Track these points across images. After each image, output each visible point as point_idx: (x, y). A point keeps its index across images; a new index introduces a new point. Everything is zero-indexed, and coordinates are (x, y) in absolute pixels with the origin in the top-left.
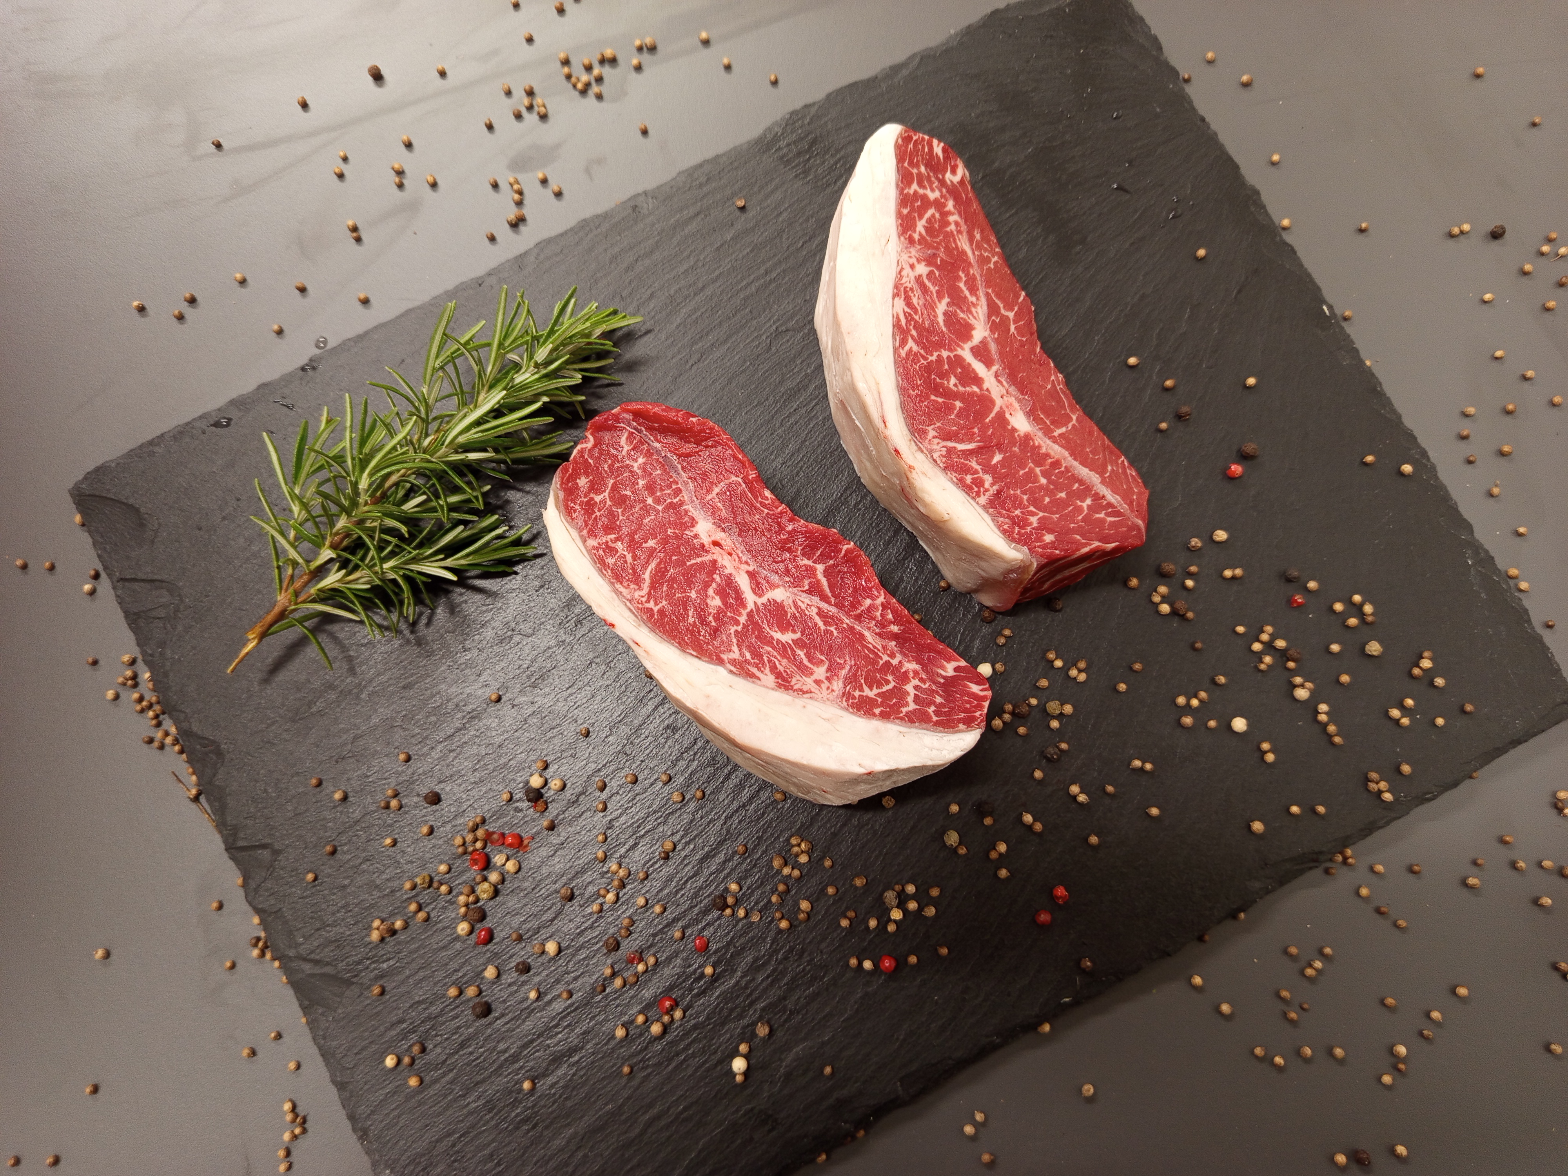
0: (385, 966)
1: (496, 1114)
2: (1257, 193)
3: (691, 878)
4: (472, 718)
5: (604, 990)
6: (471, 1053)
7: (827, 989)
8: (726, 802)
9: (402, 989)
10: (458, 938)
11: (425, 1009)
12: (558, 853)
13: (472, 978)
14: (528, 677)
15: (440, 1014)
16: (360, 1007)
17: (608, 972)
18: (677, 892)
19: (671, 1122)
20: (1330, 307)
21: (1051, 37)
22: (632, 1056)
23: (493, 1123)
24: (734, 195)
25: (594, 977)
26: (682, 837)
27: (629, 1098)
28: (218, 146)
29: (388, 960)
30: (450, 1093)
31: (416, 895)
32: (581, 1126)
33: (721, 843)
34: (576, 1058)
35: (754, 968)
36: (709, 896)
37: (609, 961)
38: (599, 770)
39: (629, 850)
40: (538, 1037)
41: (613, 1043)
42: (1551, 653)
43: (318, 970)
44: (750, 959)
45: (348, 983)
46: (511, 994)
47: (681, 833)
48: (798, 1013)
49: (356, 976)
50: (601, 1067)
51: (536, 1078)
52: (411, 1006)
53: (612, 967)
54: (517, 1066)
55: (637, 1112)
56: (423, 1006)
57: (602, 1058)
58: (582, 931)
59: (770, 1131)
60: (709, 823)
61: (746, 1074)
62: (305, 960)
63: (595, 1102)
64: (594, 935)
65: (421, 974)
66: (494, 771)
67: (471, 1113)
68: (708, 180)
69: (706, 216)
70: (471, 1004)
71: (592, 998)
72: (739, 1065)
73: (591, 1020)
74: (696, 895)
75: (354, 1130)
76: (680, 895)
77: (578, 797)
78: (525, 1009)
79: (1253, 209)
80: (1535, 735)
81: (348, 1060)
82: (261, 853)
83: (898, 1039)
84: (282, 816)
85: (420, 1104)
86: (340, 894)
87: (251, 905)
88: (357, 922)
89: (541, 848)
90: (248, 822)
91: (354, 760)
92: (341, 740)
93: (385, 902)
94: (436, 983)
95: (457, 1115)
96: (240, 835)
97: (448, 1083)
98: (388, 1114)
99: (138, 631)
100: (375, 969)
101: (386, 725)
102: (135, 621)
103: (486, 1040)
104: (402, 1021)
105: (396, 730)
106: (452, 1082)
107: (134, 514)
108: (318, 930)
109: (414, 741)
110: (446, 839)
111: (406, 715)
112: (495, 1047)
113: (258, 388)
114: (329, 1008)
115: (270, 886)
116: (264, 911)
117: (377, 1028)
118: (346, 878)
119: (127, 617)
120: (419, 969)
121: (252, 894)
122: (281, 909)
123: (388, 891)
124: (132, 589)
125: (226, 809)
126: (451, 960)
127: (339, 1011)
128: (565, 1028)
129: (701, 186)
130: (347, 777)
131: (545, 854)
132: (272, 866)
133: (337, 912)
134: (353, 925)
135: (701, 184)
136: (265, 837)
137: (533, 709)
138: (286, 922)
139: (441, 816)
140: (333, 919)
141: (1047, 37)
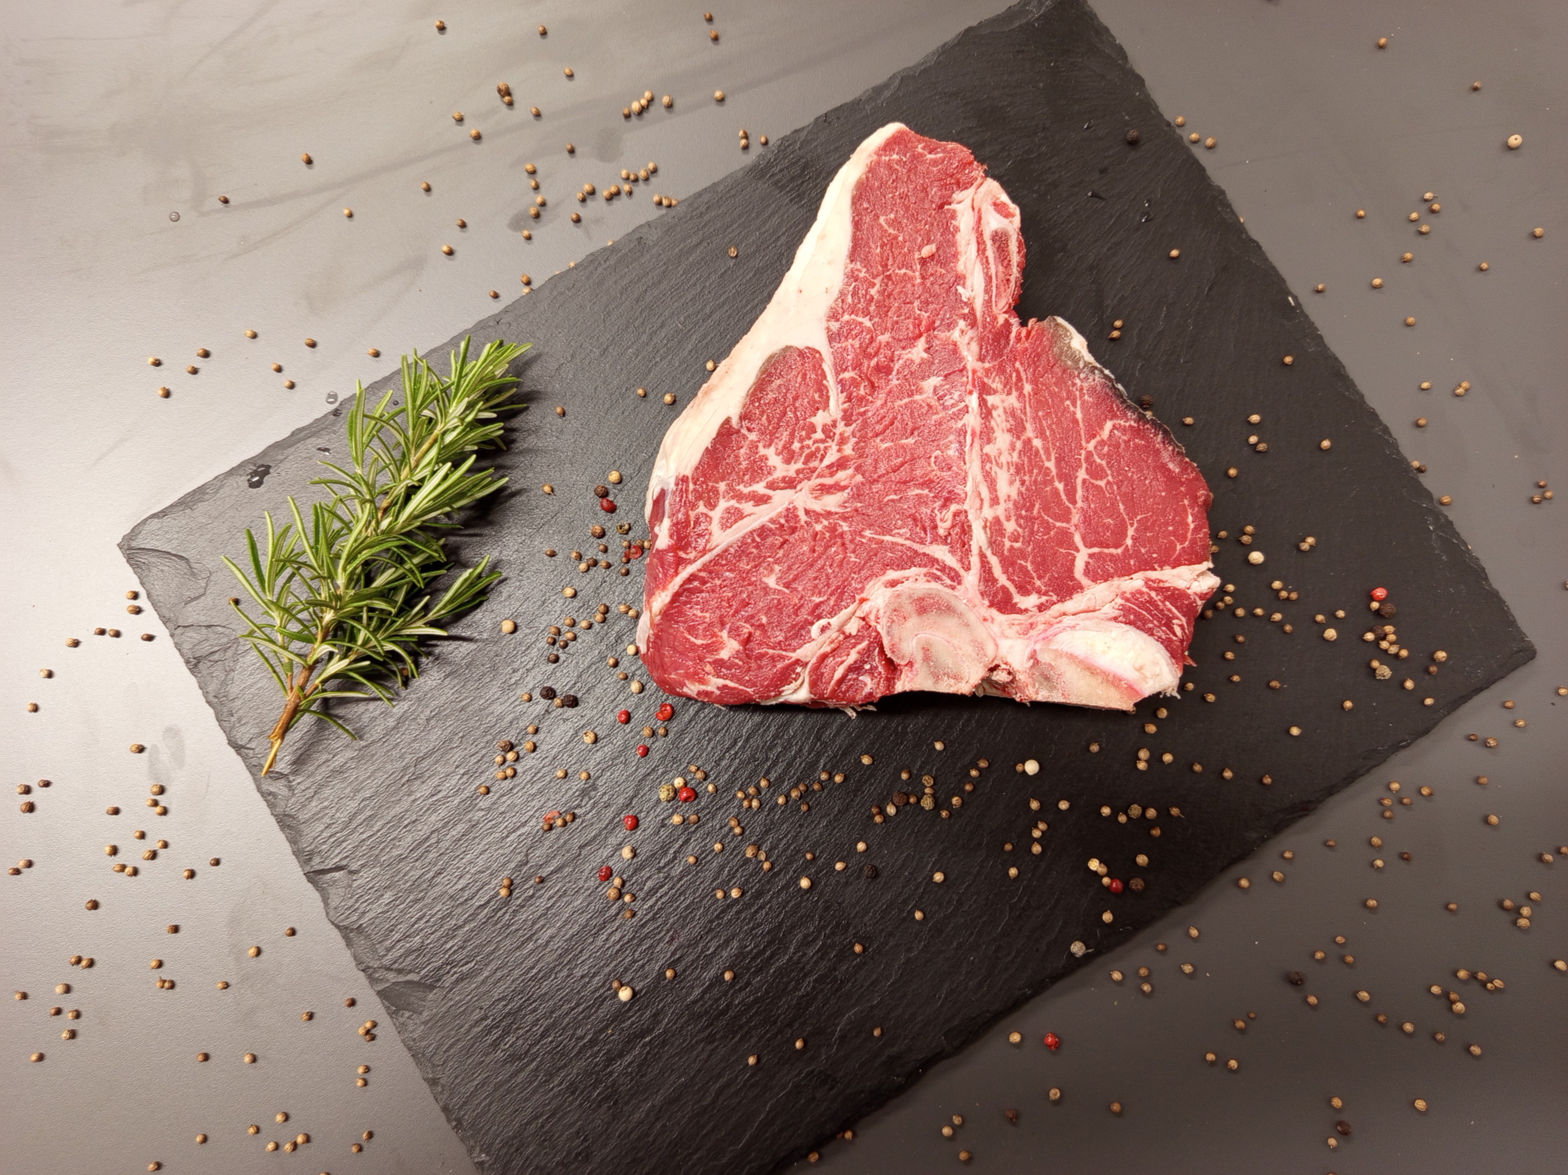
0: (465, 969)
1: (579, 1095)
2: (1222, 192)
3: (741, 866)
6: (551, 1042)
8: (768, 795)
9: (483, 989)
11: (505, 1006)
13: (546, 973)
15: (520, 1009)
16: (444, 1009)
18: (729, 881)
19: (740, 1089)
20: (1295, 298)
21: (1023, 51)
23: (577, 1103)
27: (699, 1071)
28: (226, 201)
29: (467, 963)
30: (535, 1080)
32: (659, 1098)
33: (767, 832)
34: (648, 1039)
35: (806, 943)
38: (649, 774)
39: (681, 846)
40: (612, 1022)
42: (1507, 606)
43: (402, 978)
44: (800, 936)
45: (432, 987)
46: (585, 986)
48: (848, 981)
49: (438, 981)
50: (672, 1045)
52: (493, 1004)
55: (708, 1082)
56: (504, 1003)
57: (673, 1036)
58: (645, 922)
59: (830, 1090)
62: (389, 969)
63: (669, 1076)
64: (656, 926)
65: (499, 974)
66: (550, 782)
67: (555, 1097)
68: (708, 208)
69: (708, 244)
73: (659, 1002)
75: (449, 1120)
77: (632, 799)
79: (1219, 209)
80: (1494, 682)
81: (437, 1057)
82: (337, 875)
83: (940, 998)
84: (356, 838)
85: (508, 1092)
86: (418, 906)
87: (333, 923)
88: (436, 931)
89: (601, 850)
90: (324, 847)
91: (418, 782)
92: (404, 764)
93: (459, 910)
94: (513, 981)
95: (543, 1098)
96: (317, 860)
97: (532, 1071)
98: (480, 1103)
99: (200, 675)
100: (455, 973)
101: (444, 748)
102: (196, 665)
103: (564, 1029)
104: (485, 1018)
105: (455, 751)
106: (536, 1069)
107: (183, 563)
108: (399, 941)
109: (474, 760)
110: (511, 848)
111: (462, 737)
112: (573, 1034)
113: (293, 434)
114: (414, 1012)
115: (350, 904)
116: (346, 928)
117: (462, 1027)
118: (421, 892)
119: (187, 662)
120: (496, 970)
121: (332, 913)
122: (361, 925)
123: (461, 900)
124: (189, 634)
125: (301, 835)
126: (526, 959)
127: (425, 1014)
128: (636, 1012)
129: (701, 215)
130: (413, 797)
131: (605, 854)
132: (350, 886)
133: (415, 923)
134: (432, 934)
135: (701, 213)
136: (341, 860)
137: (582, 723)
138: (368, 937)
139: (506, 827)
140: (412, 930)
141: (1018, 52)
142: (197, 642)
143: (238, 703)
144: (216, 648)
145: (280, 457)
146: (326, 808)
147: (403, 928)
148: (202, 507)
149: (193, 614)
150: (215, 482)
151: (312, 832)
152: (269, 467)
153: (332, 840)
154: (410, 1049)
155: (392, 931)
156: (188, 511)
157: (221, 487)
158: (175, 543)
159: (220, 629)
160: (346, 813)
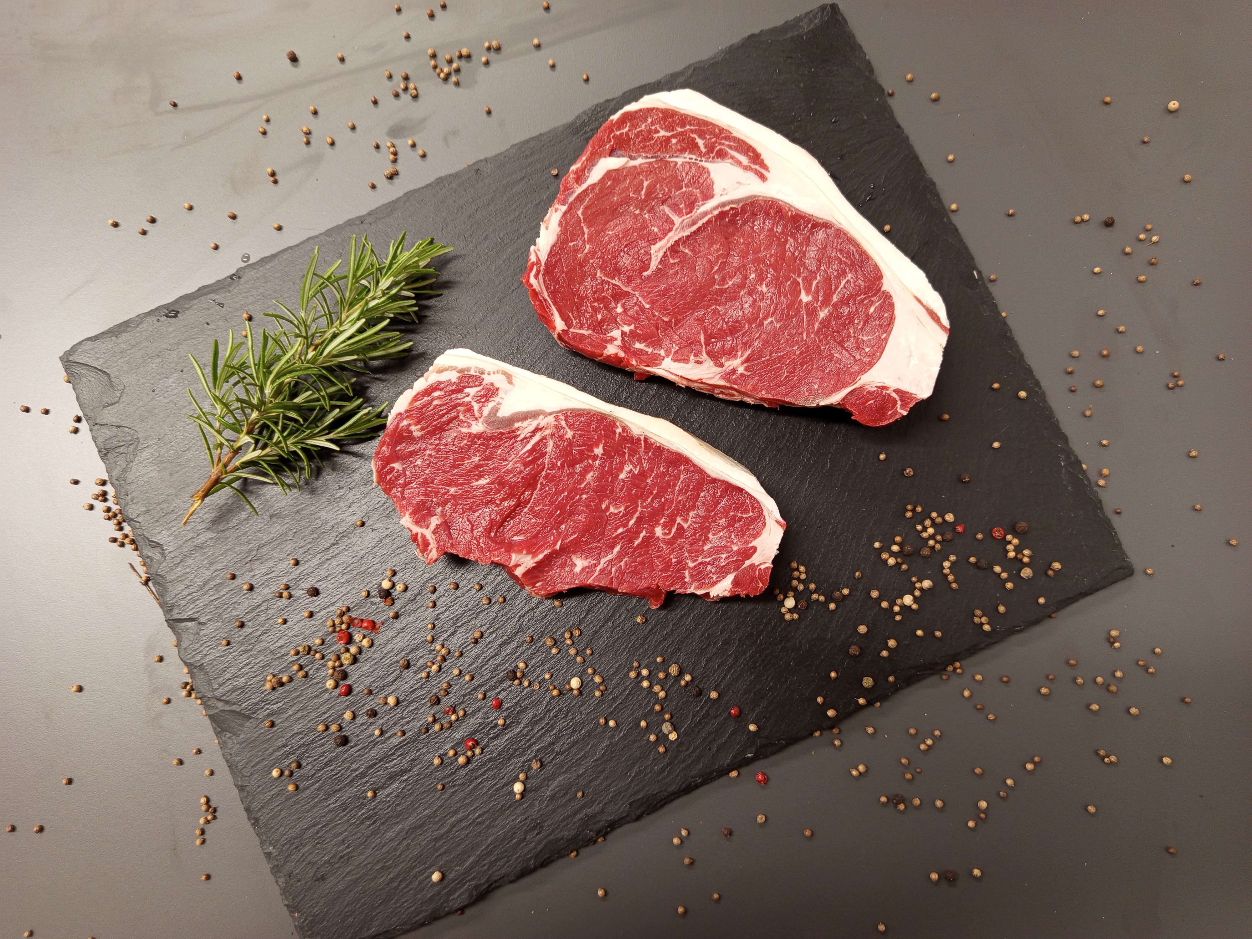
0: (275, 707)
1: (348, 813)
2: (934, 184)
3: (492, 657)
4: (343, 536)
5: (427, 732)
6: (332, 770)
7: (583, 739)
8: (520, 606)
9: (286, 724)
10: (326, 690)
11: (302, 738)
12: (400, 635)
13: (335, 718)
14: (384, 510)
15: (312, 742)
16: (256, 735)
17: (430, 719)
18: (482, 667)
19: (470, 824)
20: (979, 273)
21: (791, 57)
22: (444, 778)
23: (346, 818)
24: (551, 166)
25: (421, 723)
26: (488, 629)
27: (441, 806)
28: (175, 105)
29: (277, 703)
30: (316, 797)
31: (299, 659)
32: (407, 824)
33: (516, 634)
34: (406, 777)
35: (533, 723)
36: (504, 670)
37: (432, 712)
38: (432, 579)
39: (450, 636)
40: (380, 761)
41: (432, 768)
42: (1116, 532)
43: (227, 708)
44: (530, 715)
45: (249, 718)
46: (363, 731)
47: (487, 626)
48: (562, 754)
49: (254, 713)
50: (423, 784)
51: (377, 789)
52: (292, 736)
53: (434, 716)
54: (364, 780)
55: (445, 817)
56: (301, 736)
57: (424, 778)
58: (414, 690)
59: (538, 834)
60: (508, 619)
61: (523, 794)
62: (219, 700)
63: (417, 808)
64: (422, 693)
65: (300, 714)
66: (357, 575)
67: (330, 811)
68: (532, 153)
69: (529, 180)
70: (334, 736)
71: (419, 737)
72: (518, 787)
73: (417, 751)
74: (495, 669)
75: (249, 819)
76: (483, 669)
77: (416, 596)
78: (371, 742)
79: (929, 196)
80: (1098, 590)
81: (246, 770)
82: (190, 624)
83: (630, 776)
84: (206, 599)
85: (296, 803)
86: (245, 656)
87: (182, 660)
88: (257, 675)
89: (388, 631)
90: (182, 602)
91: (258, 562)
92: (249, 547)
93: (276, 663)
94: (310, 721)
95: (320, 812)
96: (176, 611)
97: (315, 790)
98: (274, 809)
99: (107, 462)
100: (267, 709)
101: (282, 539)
102: (106, 455)
103: (343, 761)
104: (285, 746)
105: (288, 542)
106: (318, 789)
107: (106, 377)
108: (229, 679)
109: (301, 551)
110: (321, 621)
111: (296, 532)
112: (349, 767)
113: (199, 290)
114: (234, 734)
115: (196, 647)
116: (191, 664)
117: (267, 750)
118: (250, 645)
119: (100, 451)
120: (298, 711)
121: (182, 652)
122: (203, 664)
123: (279, 655)
124: (103, 431)
125: (166, 591)
126: (321, 705)
127: (241, 736)
128: (399, 756)
129: (526, 157)
130: (252, 573)
131: (390, 635)
132: (198, 634)
133: (243, 668)
134: (254, 677)
135: (527, 156)
136: (194, 613)
137: (386, 533)
138: (206, 673)
139: (318, 605)
140: (240, 673)
141: (788, 57)
142: (108, 437)
143: (133, 487)
144: (122, 444)
145: (187, 306)
146: (188, 573)
147: (233, 670)
148: (125, 336)
149: (109, 416)
150: (137, 319)
151: (176, 590)
152: (178, 312)
153: (189, 598)
154: (227, 761)
155: (224, 671)
156: (114, 338)
157: (141, 323)
158: (102, 361)
159: (127, 429)
160: (201, 580)
